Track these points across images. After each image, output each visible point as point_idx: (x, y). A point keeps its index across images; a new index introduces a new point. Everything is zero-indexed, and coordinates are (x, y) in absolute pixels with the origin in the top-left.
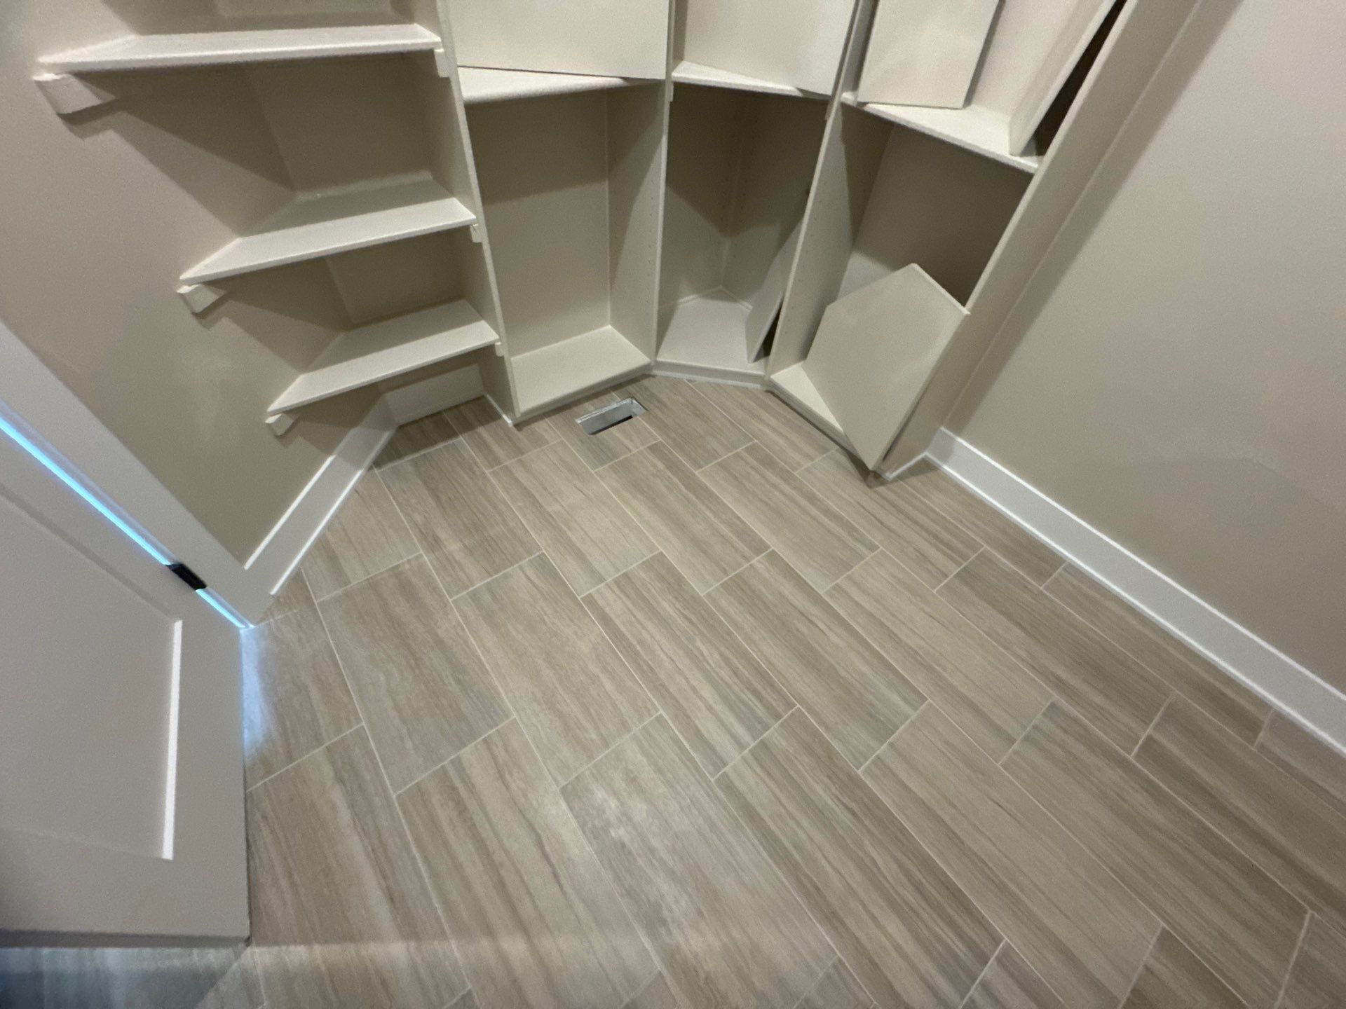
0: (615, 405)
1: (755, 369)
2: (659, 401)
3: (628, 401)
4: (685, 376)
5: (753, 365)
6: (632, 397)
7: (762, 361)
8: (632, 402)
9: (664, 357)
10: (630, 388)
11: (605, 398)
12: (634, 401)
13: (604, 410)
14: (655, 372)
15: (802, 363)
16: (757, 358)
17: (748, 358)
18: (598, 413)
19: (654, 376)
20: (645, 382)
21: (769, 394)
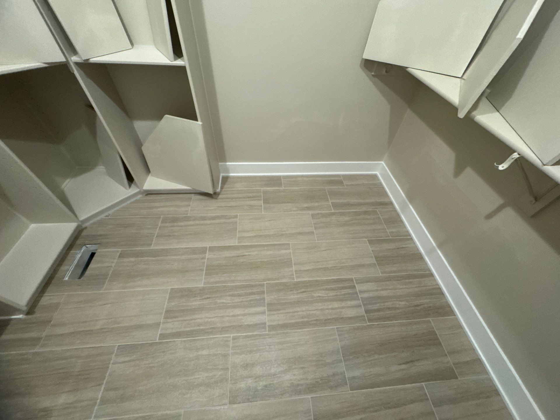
0: (79, 256)
1: (133, 190)
2: (101, 235)
3: (84, 248)
4: (103, 216)
5: (130, 190)
6: (85, 245)
7: (133, 185)
8: (87, 247)
9: (82, 217)
10: (79, 242)
11: (69, 257)
12: (88, 246)
13: (76, 262)
14: (84, 226)
15: (150, 175)
16: (130, 186)
17: (126, 188)
18: (73, 266)
19: (86, 228)
20: (84, 233)
21: (148, 195)
